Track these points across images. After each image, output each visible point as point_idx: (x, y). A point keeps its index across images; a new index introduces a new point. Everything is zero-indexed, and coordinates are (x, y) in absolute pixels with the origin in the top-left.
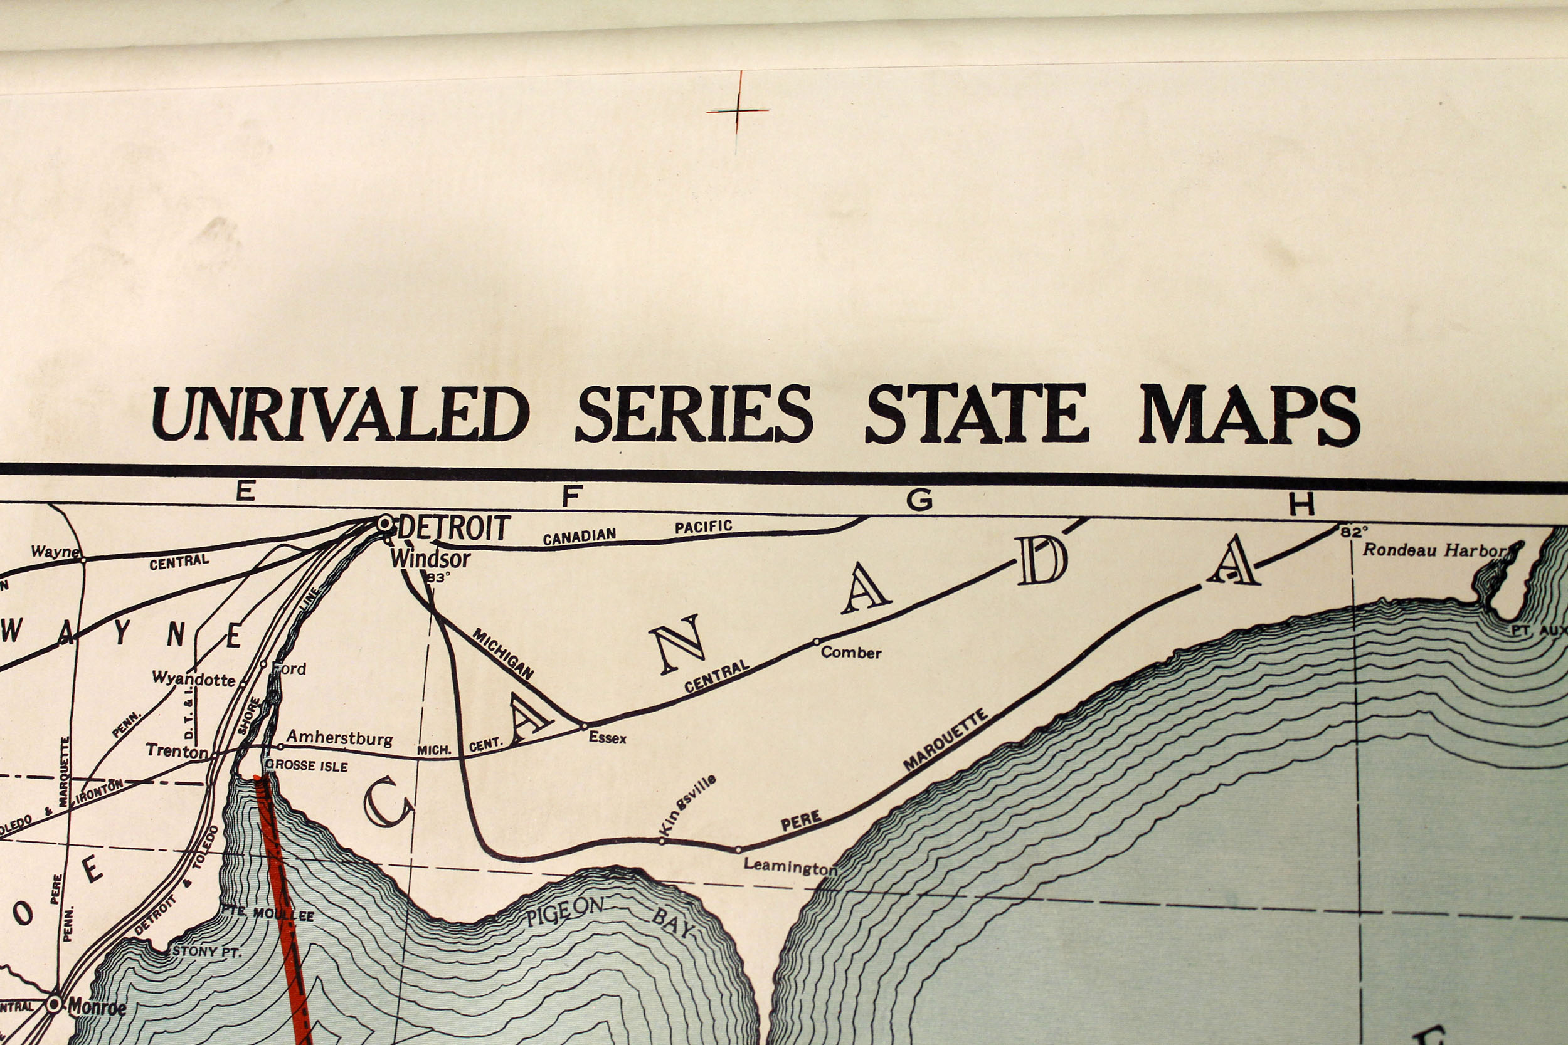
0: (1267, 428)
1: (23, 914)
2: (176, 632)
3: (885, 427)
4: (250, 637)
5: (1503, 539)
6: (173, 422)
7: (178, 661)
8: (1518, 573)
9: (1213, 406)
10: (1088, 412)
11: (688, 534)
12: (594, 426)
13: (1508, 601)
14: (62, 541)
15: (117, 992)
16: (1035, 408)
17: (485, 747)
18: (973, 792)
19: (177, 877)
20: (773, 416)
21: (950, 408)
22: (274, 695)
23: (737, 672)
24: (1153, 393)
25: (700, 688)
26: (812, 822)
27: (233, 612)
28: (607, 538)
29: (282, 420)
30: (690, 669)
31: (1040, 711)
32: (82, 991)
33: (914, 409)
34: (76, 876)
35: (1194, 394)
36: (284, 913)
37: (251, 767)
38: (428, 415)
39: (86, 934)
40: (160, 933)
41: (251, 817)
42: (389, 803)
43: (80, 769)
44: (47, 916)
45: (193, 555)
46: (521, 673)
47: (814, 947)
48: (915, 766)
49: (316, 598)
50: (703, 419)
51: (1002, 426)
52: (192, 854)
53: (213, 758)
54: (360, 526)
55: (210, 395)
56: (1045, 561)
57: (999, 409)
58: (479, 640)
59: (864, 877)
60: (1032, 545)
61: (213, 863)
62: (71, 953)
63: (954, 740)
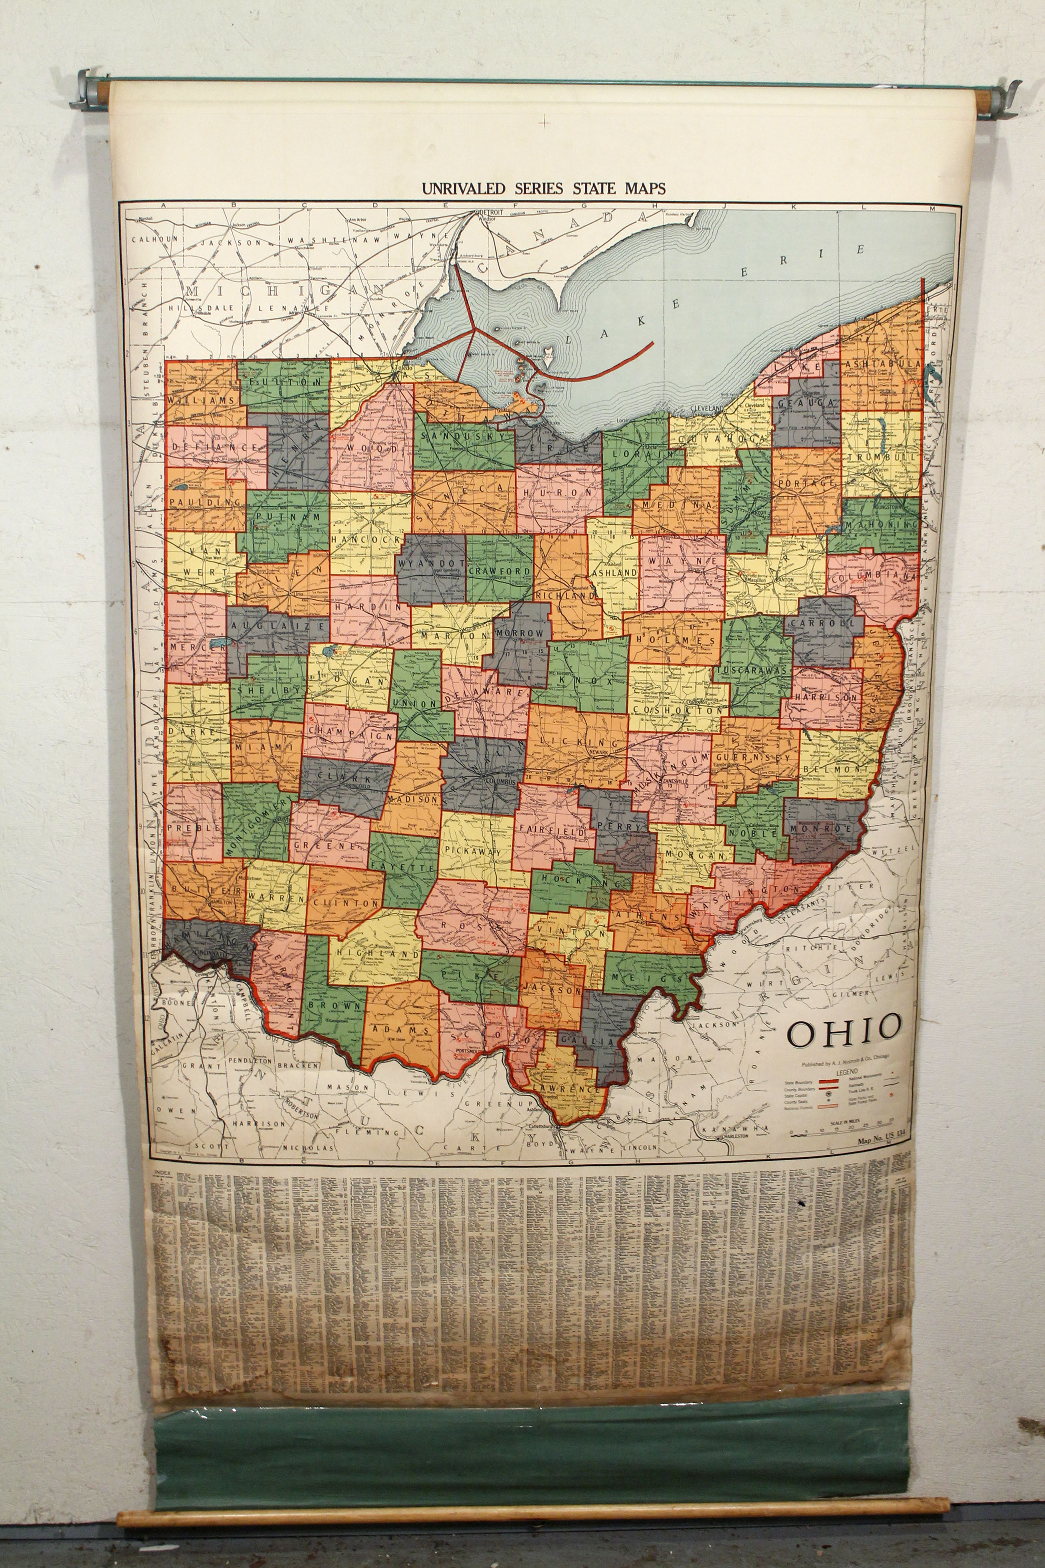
0: (649, 191)
1: (407, 294)
2: (434, 235)
3: (577, 191)
4: (450, 236)
5: (690, 212)
6: (428, 190)
7: (435, 241)
8: (693, 218)
9: (639, 187)
10: (616, 188)
11: (539, 213)
12: (519, 191)
13: (691, 224)
14: (406, 217)
15: (430, 307)
16: (606, 187)
17: (501, 256)
18: (596, 261)
19: (440, 285)
20: (555, 189)
21: (589, 187)
22: (456, 248)
23: (551, 240)
24: (628, 184)
25: (543, 244)
26: (567, 268)
27: (445, 231)
28: (523, 214)
29: (452, 190)
30: (541, 240)
31: (608, 246)
32: (423, 308)
33: (583, 187)
34: (418, 286)
35: (635, 184)
36: (463, 291)
37: (453, 262)
38: (484, 189)
39: (422, 297)
40: (438, 296)
41: (454, 272)
42: (483, 268)
43: (416, 264)
44: (413, 294)
45: (435, 219)
46: (509, 242)
47: (567, 291)
48: (585, 257)
49: (463, 228)
50: (541, 189)
51: (600, 191)
52: (442, 280)
53: (445, 261)
54: (472, 212)
55: (435, 184)
56: (608, 217)
57: (599, 187)
58: (498, 235)
59: (576, 278)
60: (606, 214)
61: (447, 282)
62: (419, 301)
63: (592, 252)
